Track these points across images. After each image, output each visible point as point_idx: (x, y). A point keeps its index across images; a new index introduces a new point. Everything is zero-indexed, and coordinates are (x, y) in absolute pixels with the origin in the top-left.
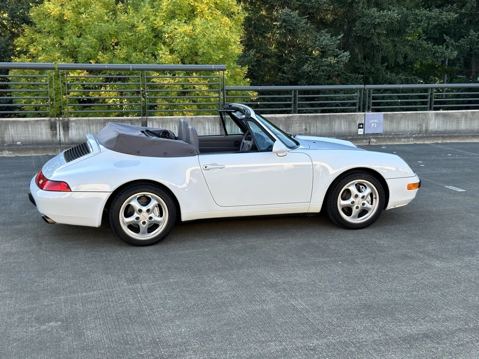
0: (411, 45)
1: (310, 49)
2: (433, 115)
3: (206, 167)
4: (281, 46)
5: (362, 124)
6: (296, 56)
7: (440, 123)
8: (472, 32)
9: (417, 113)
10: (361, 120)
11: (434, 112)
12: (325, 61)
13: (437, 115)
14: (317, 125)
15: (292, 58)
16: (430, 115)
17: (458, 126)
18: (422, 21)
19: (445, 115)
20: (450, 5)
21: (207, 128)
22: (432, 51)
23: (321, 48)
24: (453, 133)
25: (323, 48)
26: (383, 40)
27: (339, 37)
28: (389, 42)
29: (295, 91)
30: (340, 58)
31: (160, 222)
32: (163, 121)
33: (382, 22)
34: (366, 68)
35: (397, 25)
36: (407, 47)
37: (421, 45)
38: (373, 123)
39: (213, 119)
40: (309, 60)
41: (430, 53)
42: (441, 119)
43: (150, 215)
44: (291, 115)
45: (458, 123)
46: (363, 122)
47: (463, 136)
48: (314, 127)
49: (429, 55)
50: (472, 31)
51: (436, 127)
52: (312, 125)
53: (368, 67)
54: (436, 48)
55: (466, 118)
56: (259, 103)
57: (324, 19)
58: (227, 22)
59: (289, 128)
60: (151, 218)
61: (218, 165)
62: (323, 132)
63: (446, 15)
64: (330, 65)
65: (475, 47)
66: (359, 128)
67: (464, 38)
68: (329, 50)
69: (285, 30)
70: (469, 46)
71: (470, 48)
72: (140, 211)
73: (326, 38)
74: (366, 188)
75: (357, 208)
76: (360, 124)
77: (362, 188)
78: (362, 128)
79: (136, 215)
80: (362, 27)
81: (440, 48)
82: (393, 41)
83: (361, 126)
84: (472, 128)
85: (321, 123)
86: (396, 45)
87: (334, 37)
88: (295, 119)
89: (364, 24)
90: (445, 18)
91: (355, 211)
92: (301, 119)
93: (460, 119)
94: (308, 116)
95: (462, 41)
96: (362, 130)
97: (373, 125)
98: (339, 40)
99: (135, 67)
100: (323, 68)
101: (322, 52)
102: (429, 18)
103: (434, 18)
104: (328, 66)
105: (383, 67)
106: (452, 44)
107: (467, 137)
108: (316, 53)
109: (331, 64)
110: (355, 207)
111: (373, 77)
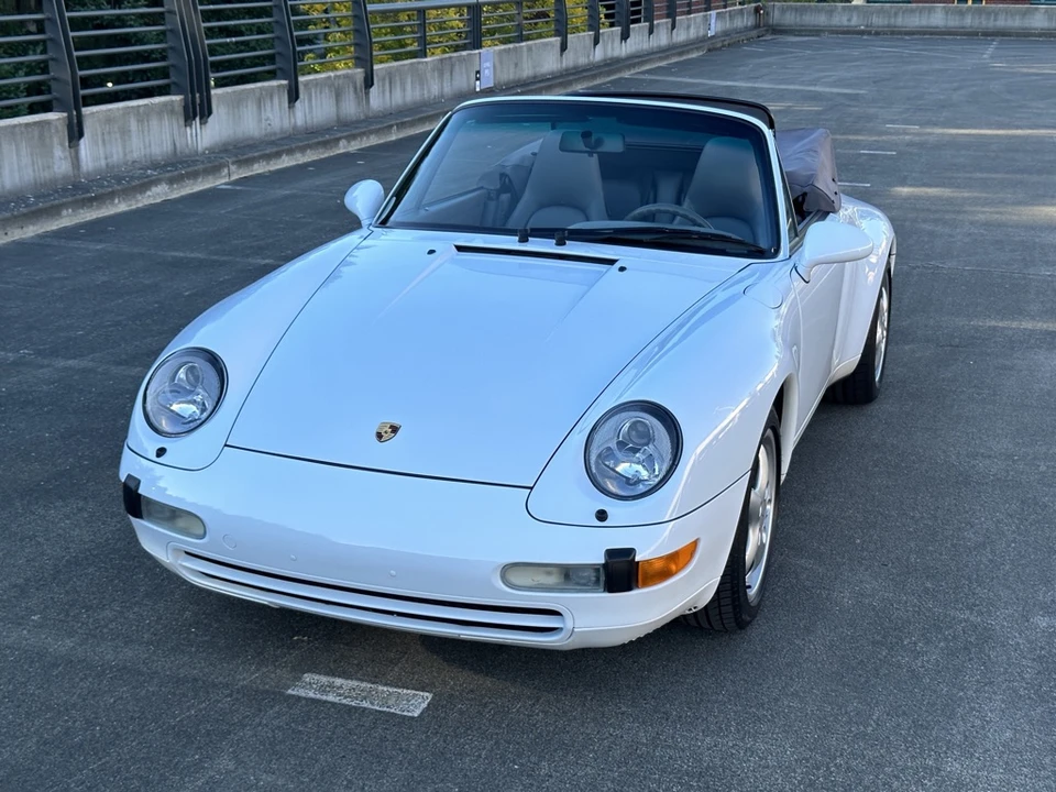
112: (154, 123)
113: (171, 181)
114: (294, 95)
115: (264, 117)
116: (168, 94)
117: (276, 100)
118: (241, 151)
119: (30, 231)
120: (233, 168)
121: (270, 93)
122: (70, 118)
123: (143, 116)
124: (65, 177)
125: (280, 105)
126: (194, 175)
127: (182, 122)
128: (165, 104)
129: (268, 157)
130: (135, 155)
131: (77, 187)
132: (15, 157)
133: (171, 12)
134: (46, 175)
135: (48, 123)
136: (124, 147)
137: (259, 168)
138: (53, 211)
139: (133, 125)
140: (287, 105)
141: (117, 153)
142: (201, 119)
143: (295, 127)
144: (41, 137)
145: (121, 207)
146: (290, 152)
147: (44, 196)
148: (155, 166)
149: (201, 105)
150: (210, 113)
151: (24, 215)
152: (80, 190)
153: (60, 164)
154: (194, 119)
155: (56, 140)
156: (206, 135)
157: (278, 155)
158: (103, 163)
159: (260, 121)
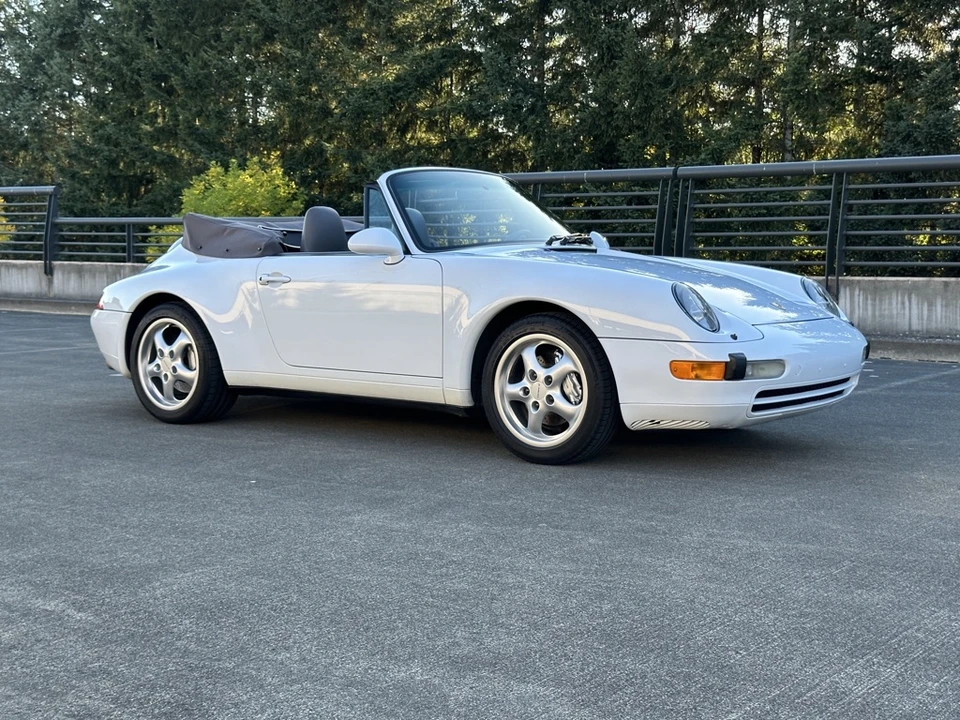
32: (876, 288)
60: (174, 369)
61: (282, 275)
91: (531, 415)
110: (530, 403)
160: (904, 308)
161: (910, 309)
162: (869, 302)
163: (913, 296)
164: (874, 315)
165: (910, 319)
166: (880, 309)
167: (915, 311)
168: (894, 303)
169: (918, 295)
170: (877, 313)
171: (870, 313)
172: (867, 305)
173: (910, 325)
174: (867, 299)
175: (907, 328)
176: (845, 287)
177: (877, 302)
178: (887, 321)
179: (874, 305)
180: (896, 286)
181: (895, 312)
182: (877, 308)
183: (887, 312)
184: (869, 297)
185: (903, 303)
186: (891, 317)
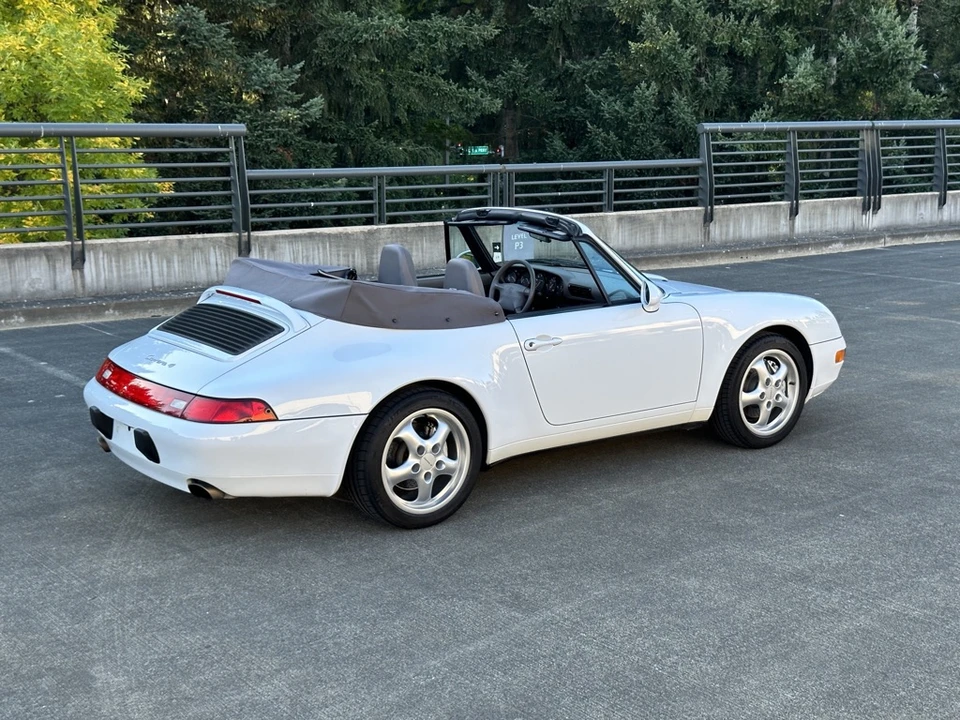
0: (420, 87)
1: (235, 91)
2: (615, 220)
3: (531, 345)
4: (167, 82)
5: (499, 244)
6: (207, 104)
7: (626, 234)
8: (516, 64)
9: (589, 217)
10: (496, 236)
11: (615, 213)
12: (274, 115)
13: (620, 219)
14: (422, 245)
15: (198, 107)
16: (609, 219)
17: (653, 238)
18: (436, 41)
19: (632, 219)
20: (469, 12)
21: (213, 260)
22: (457, 98)
23: (265, 88)
24: (646, 252)
25: (269, 88)
26: (367, 76)
27: (298, 67)
28: (377, 79)
29: (380, 177)
30: (306, 109)
31: (453, 470)
32: (118, 250)
33: (372, 41)
34: (339, 130)
35: (390, 45)
36: (412, 89)
37: (437, 86)
38: (518, 240)
39: (224, 241)
40: (240, 114)
41: (455, 101)
42: (627, 227)
43: (439, 458)
44: (375, 227)
45: (652, 234)
46: (500, 241)
47: (666, 257)
48: (417, 250)
49: (453, 105)
50: (516, 61)
51: (620, 243)
52: (414, 247)
53: (343, 128)
54: (464, 93)
55: (665, 225)
56: (312, 204)
57: (250, 29)
58: (91, 28)
59: (373, 253)
60: (439, 464)
61: (549, 338)
62: (435, 260)
63: (479, 30)
64: (286, 123)
65: (521, 92)
66: (495, 250)
67: (503, 75)
68: (280, 93)
69: (183, 49)
70: (511, 90)
71: (514, 92)
72: (421, 450)
73: (270, 69)
74: (779, 365)
75: (769, 404)
76: (495, 244)
77: (773, 365)
78: (499, 251)
79: (412, 460)
80: (330, 48)
81: (471, 93)
82: (384, 76)
83: (498, 248)
84: (674, 242)
85: (431, 242)
86: (391, 86)
87: (287, 67)
88: (383, 236)
89: (333, 43)
90: (480, 35)
91: (765, 412)
92: (394, 235)
93: (656, 226)
94: (407, 228)
95: (500, 81)
96: (499, 254)
97: (517, 245)
98: (297, 73)
99: (53, 129)
100: (270, 129)
101: (264, 96)
102: (449, 35)
103: (458, 35)
104: (281, 124)
105: (371, 127)
106: (482, 85)
107: (672, 258)
108: (249, 98)
109: (288, 121)
110: (765, 404)
111: (353, 148)
112: (842, 210)
113: (845, 242)
114: (942, 202)
115: (918, 212)
116: (855, 195)
117: (929, 204)
118: (896, 231)
119: (760, 258)
120: (888, 239)
121: (925, 200)
122: (792, 204)
123: (835, 207)
124: (785, 235)
125: (932, 206)
126: (861, 241)
127: (860, 212)
128: (851, 201)
129: (915, 236)
130: (828, 228)
131: (791, 240)
132: (759, 223)
133: (863, 151)
134: (775, 233)
135: (780, 206)
136: (822, 223)
137: (907, 241)
138: (774, 250)
139: (829, 211)
140: (937, 207)
141: (817, 226)
142: (873, 210)
143: (941, 221)
144: (775, 214)
145: (813, 252)
146: (931, 234)
147: (771, 243)
148: (839, 234)
149: (874, 203)
150: (879, 208)
151: (758, 250)
152: (791, 242)
153: (783, 227)
154: (869, 209)
155: (783, 215)
156: (874, 221)
157: (922, 235)
158: (808, 230)
159: (915, 215)
160: (146, 267)
161: (152, 267)
162: (114, 263)
163: (153, 255)
164: (119, 277)
165: (152, 277)
166: (125, 269)
167: (156, 269)
168: (137, 262)
169: (157, 254)
170: (122, 274)
171: (115, 274)
172: (111, 267)
173: (153, 282)
174: (111, 261)
175: (150, 285)
176: (89, 251)
177: (121, 263)
178: (131, 281)
179: (118, 267)
180: (137, 246)
181: (138, 271)
182: (122, 268)
183: (131, 272)
184: (113, 259)
185: (145, 262)
186: (135, 276)
